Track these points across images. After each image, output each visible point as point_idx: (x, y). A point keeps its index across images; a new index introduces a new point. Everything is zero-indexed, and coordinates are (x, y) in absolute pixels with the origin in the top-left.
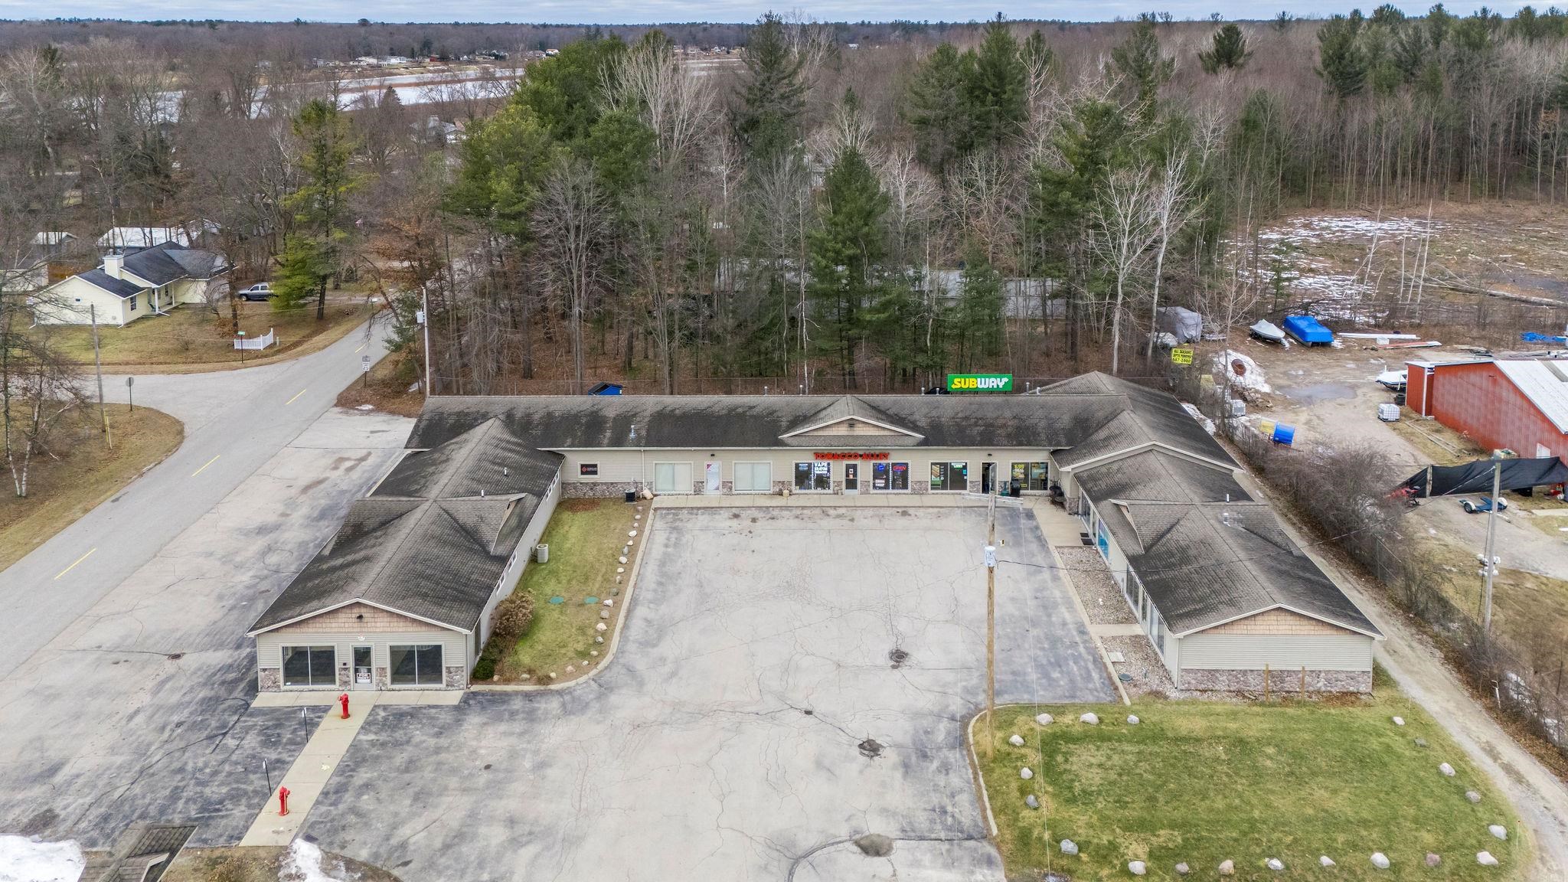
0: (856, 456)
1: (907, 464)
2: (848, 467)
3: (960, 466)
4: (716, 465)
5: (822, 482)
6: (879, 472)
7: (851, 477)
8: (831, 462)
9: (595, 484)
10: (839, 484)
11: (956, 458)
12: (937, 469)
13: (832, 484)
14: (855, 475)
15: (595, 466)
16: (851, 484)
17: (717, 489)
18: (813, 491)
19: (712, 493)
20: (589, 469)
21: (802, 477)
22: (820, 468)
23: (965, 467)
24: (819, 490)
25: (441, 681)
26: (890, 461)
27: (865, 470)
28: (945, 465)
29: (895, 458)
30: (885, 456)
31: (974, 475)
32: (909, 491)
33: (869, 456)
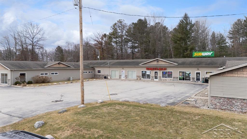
0: (157, 69)
1: (172, 72)
2: (155, 72)
3: (189, 73)
4: (124, 71)
5: (149, 76)
6: (164, 74)
7: (156, 75)
8: (151, 71)
9: (100, 75)
10: (153, 77)
12: (181, 73)
15: (100, 71)
16: (156, 78)
17: (124, 77)
21: (144, 75)
22: (148, 72)
24: (148, 79)
26: (167, 71)
27: (160, 73)
30: (165, 69)
31: (193, 75)
33: (161, 69)
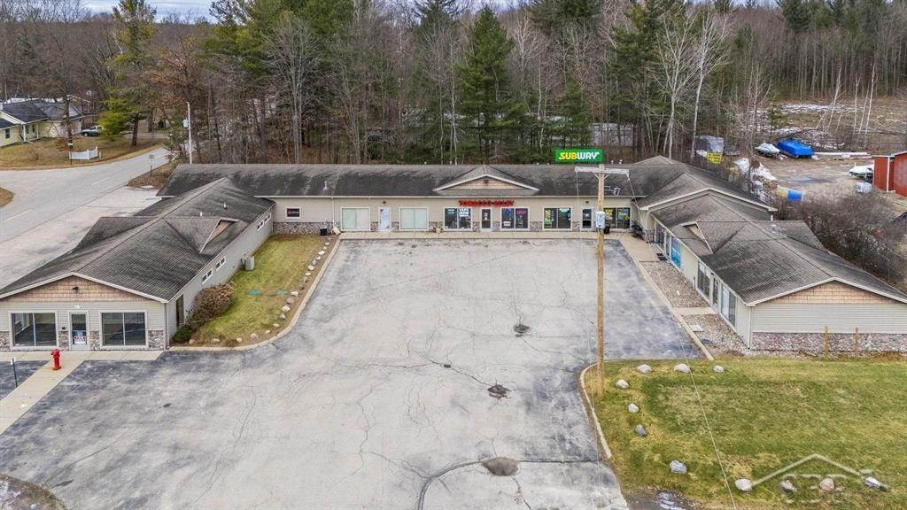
0: (489, 203)
1: (527, 210)
2: (484, 211)
3: (566, 211)
4: (387, 209)
5: (465, 223)
6: (506, 216)
7: (486, 219)
8: (471, 208)
9: (298, 224)
10: (477, 224)
11: (562, 205)
12: (548, 212)
13: (472, 225)
14: (489, 217)
15: (298, 210)
16: (486, 224)
17: (388, 227)
18: (458, 229)
19: (384, 230)
20: (293, 213)
21: (450, 220)
22: (463, 212)
23: (569, 212)
24: (463, 229)
25: (144, 344)
26: (515, 207)
27: (496, 214)
28: (555, 210)
29: (518, 205)
30: (511, 203)
31: (577, 217)
32: (528, 229)
33: (498, 204)
